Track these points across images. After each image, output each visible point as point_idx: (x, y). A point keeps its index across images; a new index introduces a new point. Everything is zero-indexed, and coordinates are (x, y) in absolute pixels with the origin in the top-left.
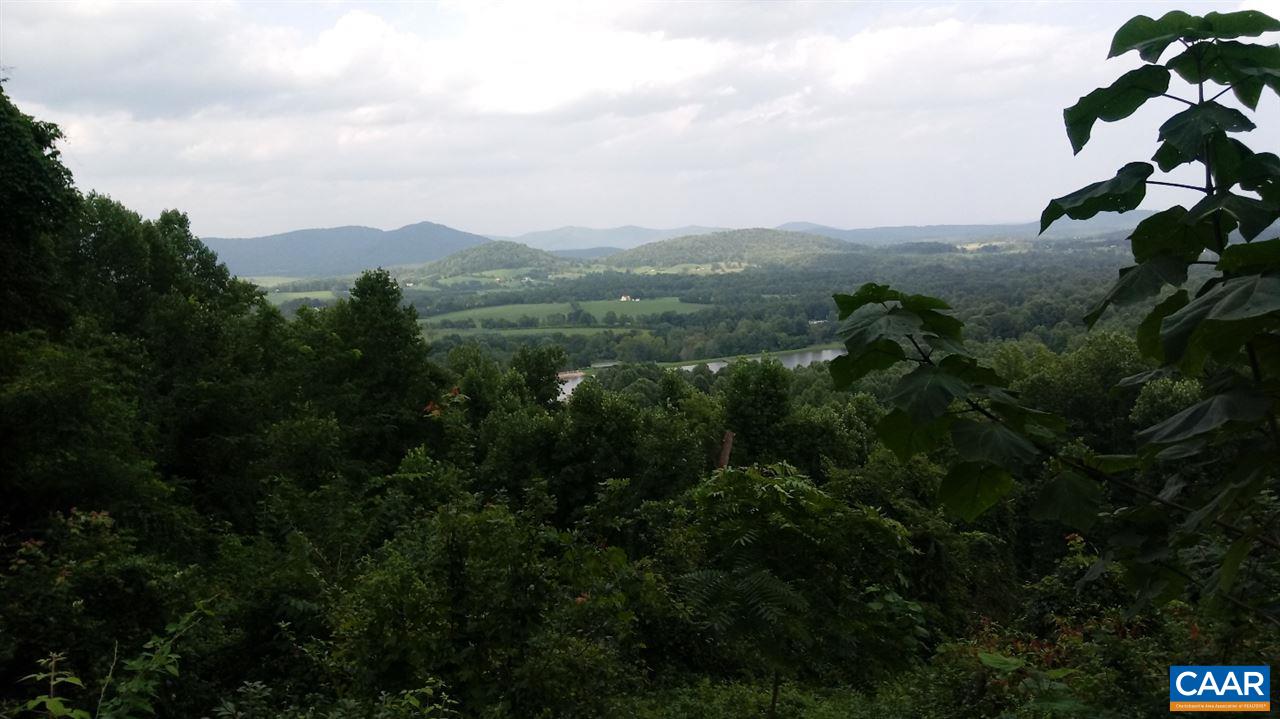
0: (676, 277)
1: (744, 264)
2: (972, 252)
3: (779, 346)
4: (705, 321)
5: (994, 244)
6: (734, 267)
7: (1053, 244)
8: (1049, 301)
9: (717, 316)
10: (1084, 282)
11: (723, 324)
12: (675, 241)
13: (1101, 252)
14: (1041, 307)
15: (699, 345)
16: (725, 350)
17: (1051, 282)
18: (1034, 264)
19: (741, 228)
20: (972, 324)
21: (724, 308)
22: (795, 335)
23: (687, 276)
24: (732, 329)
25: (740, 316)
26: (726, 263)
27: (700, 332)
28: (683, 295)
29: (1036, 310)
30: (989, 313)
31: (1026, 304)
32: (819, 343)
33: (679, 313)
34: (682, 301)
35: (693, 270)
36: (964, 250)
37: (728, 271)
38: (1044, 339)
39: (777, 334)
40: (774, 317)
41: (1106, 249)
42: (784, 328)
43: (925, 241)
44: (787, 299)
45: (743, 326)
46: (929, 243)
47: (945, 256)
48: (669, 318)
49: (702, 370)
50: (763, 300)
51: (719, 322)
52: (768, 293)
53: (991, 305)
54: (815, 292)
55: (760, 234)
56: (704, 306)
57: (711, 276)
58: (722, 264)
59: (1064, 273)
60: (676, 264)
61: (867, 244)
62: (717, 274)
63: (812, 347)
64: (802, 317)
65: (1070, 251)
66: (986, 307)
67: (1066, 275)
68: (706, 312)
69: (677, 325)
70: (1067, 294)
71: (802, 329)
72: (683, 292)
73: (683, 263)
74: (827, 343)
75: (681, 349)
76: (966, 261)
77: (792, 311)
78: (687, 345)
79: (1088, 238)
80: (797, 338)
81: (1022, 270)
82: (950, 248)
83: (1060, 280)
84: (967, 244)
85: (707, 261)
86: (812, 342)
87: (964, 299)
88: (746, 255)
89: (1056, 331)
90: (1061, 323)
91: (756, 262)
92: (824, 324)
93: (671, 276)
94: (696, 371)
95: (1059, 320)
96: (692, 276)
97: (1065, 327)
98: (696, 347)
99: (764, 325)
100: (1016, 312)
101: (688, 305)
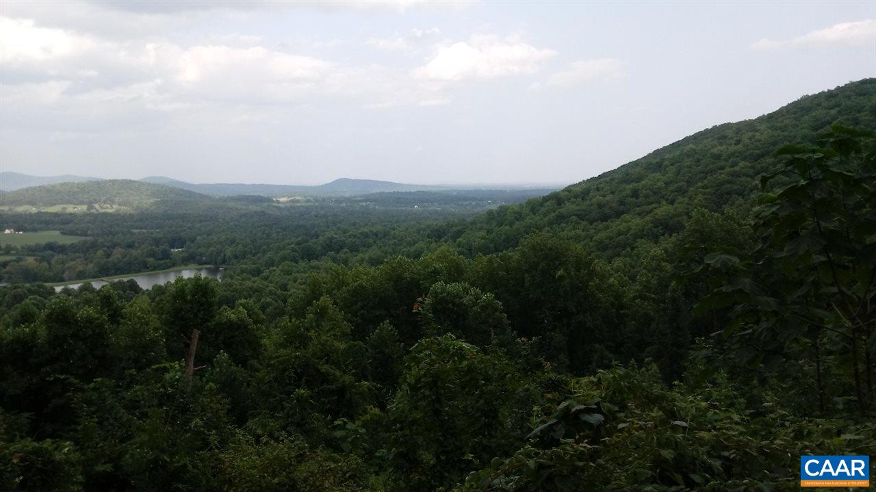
0: (56, 215)
1: (116, 207)
2: (283, 203)
3: (148, 268)
4: (86, 250)
5: (297, 198)
6: (107, 208)
7: (334, 200)
8: (335, 236)
9: (94, 246)
10: (354, 224)
11: (100, 252)
12: (54, 186)
13: (362, 206)
14: (331, 239)
15: (80, 268)
16: (103, 272)
17: (335, 224)
18: (322, 212)
19: (111, 179)
20: (289, 251)
21: (101, 240)
22: (160, 259)
23: (66, 214)
24: (108, 256)
25: (115, 245)
26: (100, 205)
27: (80, 257)
28: (63, 229)
29: (328, 242)
30: (298, 244)
31: (321, 238)
32: (180, 266)
33: (60, 243)
34: (62, 233)
35: (70, 209)
36: (278, 202)
37: (102, 211)
38: (334, 260)
39: (146, 259)
40: (143, 246)
41: (364, 204)
42: (153, 255)
43: (251, 194)
44: (152, 233)
45: (117, 254)
46: (255, 196)
47: (265, 204)
48: (51, 247)
49: (87, 288)
50: (132, 234)
51: (97, 250)
52: (137, 229)
53: (300, 239)
54: (173, 229)
55: (127, 184)
56: (83, 238)
57: (87, 215)
58: (97, 206)
59: (342, 218)
60: (55, 204)
61: (211, 195)
62: (93, 214)
63: (175, 268)
64: (166, 246)
65: (344, 204)
66: (297, 240)
67: (343, 220)
68: (85, 242)
69: (59, 253)
70: (345, 232)
71: (166, 255)
72: (63, 226)
73: (61, 204)
74: (186, 265)
75: (64, 272)
76: (279, 208)
77: (157, 242)
78: (69, 268)
79: (354, 197)
80: (163, 262)
81: (316, 216)
82: (269, 200)
83: (340, 222)
84: (280, 197)
85: (82, 203)
86: (174, 265)
87: (281, 234)
88: (116, 199)
89: (342, 255)
90: (344, 250)
91: (125, 205)
92: (182, 251)
93: (51, 213)
94: (81, 289)
95: (342, 248)
96: (71, 214)
97: (346, 253)
98: (78, 269)
99: (134, 253)
100: (316, 243)
101: (67, 236)
